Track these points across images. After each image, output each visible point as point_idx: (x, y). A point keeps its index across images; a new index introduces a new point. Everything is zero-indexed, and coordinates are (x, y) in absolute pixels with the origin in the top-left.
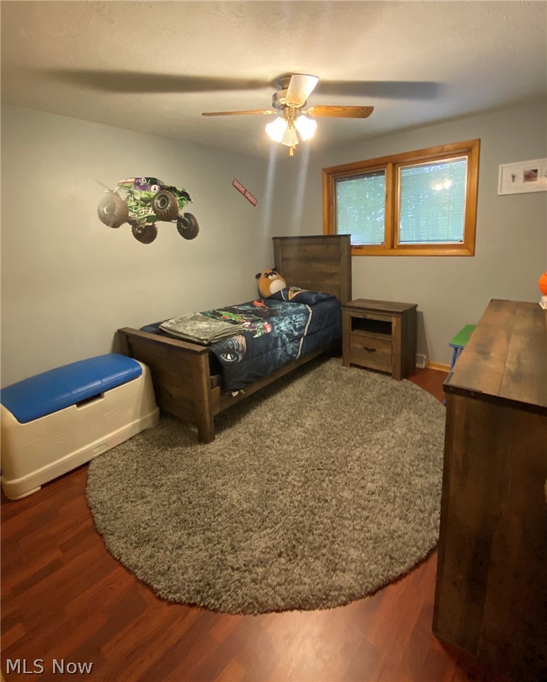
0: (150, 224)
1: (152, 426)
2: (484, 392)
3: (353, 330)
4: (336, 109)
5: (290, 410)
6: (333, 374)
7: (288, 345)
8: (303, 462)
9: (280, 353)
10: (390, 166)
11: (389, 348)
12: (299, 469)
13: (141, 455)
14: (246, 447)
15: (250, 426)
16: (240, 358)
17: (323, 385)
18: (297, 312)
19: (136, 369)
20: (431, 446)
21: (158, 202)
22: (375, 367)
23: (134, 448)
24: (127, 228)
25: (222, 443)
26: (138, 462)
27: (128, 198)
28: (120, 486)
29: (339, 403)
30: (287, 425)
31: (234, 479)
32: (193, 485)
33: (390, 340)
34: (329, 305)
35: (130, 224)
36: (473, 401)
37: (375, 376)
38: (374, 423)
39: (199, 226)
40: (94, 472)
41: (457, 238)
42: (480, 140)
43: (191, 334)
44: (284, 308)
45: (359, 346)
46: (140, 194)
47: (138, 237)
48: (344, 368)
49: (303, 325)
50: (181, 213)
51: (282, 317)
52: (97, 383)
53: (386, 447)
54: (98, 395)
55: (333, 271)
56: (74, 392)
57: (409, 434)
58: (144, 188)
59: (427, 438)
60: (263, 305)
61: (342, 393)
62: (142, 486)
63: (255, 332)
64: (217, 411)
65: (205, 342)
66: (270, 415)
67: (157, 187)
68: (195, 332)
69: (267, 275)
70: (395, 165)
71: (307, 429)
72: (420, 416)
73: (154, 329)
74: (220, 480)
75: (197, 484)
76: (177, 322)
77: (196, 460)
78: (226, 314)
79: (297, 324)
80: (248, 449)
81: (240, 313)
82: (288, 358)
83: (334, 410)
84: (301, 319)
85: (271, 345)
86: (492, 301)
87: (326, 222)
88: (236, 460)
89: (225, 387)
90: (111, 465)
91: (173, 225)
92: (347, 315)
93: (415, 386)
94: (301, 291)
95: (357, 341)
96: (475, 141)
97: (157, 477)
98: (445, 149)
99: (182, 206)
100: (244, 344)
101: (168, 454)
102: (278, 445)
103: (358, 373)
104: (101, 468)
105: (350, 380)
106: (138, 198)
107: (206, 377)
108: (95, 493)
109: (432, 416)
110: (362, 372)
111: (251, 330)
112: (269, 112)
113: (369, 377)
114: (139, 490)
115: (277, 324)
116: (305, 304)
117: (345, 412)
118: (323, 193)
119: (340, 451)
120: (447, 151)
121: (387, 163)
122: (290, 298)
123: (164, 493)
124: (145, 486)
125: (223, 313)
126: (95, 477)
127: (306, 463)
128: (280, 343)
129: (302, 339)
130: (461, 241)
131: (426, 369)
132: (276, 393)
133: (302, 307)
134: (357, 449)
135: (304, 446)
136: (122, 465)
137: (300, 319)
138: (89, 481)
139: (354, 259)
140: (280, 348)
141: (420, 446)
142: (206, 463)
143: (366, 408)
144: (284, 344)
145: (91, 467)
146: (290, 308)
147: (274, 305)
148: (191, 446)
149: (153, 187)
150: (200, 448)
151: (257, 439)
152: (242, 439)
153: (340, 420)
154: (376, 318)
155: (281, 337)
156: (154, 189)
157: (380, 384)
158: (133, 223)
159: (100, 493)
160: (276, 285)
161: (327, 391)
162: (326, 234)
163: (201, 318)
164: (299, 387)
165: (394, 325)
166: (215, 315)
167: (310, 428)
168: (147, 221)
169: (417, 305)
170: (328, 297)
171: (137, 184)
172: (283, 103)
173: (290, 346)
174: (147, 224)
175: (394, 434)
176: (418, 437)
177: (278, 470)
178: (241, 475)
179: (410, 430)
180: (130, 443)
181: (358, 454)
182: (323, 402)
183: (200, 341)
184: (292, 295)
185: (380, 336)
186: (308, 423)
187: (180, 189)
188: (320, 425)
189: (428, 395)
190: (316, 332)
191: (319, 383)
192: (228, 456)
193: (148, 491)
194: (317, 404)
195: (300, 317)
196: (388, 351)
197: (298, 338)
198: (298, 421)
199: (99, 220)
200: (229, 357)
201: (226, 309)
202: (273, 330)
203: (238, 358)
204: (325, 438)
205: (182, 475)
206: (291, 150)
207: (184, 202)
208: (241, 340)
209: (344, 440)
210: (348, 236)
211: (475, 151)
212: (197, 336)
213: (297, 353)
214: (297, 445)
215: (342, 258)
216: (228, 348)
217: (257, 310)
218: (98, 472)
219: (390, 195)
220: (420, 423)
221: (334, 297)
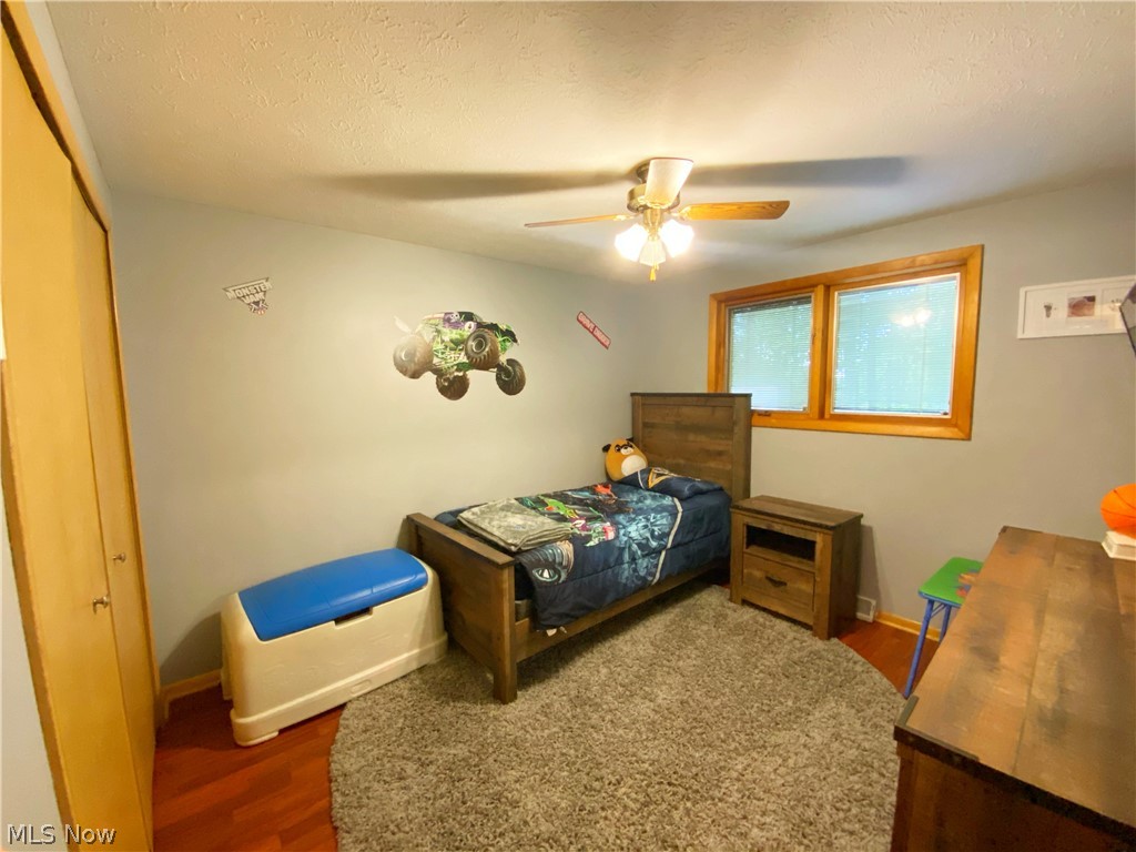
0: (461, 374)
1: (434, 662)
2: (982, 762)
3: (748, 545)
4: (727, 208)
5: (635, 668)
6: (712, 613)
7: (640, 561)
8: (646, 765)
9: (626, 573)
10: (820, 290)
11: (810, 584)
12: (637, 776)
13: (413, 705)
14: (560, 720)
15: (571, 685)
16: (564, 576)
17: (694, 632)
18: (660, 510)
19: (421, 576)
20: (875, 776)
21: (472, 344)
22: (782, 611)
23: (405, 693)
24: (429, 378)
25: (526, 706)
26: (405, 717)
27: (434, 339)
28: (376, 752)
29: (718, 668)
30: (628, 695)
31: (534, 774)
32: (474, 773)
33: (811, 570)
34: (710, 501)
35: (434, 373)
36: (957, 773)
37: (782, 625)
38: (773, 714)
39: (526, 377)
40: (346, 722)
41: (936, 408)
42: (983, 247)
43: (497, 533)
44: (639, 501)
45: (758, 574)
46: (450, 334)
47: (443, 391)
48: (731, 605)
49: (667, 530)
50: (503, 359)
51: (633, 516)
52: (366, 593)
53: (791, 762)
54: (366, 611)
55: (721, 448)
56: (335, 603)
57: (835, 745)
58: (456, 325)
59: (869, 759)
60: (610, 493)
61: (723, 650)
62: (404, 758)
63: (589, 538)
64: (522, 656)
65: (513, 548)
66: (604, 671)
67: (473, 324)
68: (502, 530)
69: (619, 448)
70: (828, 289)
71: (659, 706)
72: (858, 711)
73: (451, 519)
74: (513, 772)
75: (480, 770)
76: (483, 512)
77: (485, 729)
78: (553, 504)
79: (656, 528)
80: (562, 724)
81: (574, 504)
82: (639, 583)
83: (707, 679)
84: (664, 521)
85: (612, 560)
86: (1005, 529)
87: (713, 373)
88: (542, 741)
89: (537, 620)
90: (370, 715)
91: (491, 375)
92: (740, 522)
93: (852, 653)
94: (668, 475)
95: (754, 564)
96: (974, 248)
97: (426, 747)
98: (918, 263)
99: (505, 349)
100: (571, 556)
101: (448, 711)
102: (609, 726)
103: (754, 618)
104: (356, 717)
105: (739, 629)
106: (447, 339)
107: (508, 603)
108: (341, 757)
109: (882, 716)
110: (761, 617)
111: (584, 533)
112: (623, 218)
113: (772, 627)
114: (399, 764)
115: (624, 527)
116: (672, 496)
117: (725, 685)
118: (710, 330)
119: (710, 756)
120: (922, 266)
121: (814, 286)
122: (651, 485)
123: (431, 777)
124: (408, 759)
125: (548, 500)
126: (347, 731)
127: (650, 768)
128: (626, 557)
129: (663, 553)
130: (945, 414)
131: (875, 624)
132: (618, 634)
133: (668, 501)
134: (740, 758)
135: (651, 736)
136: (384, 718)
137: (662, 521)
138: (338, 736)
139: (755, 432)
140: (626, 566)
141: (856, 772)
142: (498, 738)
143: (762, 685)
144: (633, 559)
145: (346, 713)
146: (648, 502)
147: (625, 494)
148: (481, 704)
149: (468, 323)
150: (494, 710)
151: (578, 710)
152: (557, 705)
153: (715, 698)
154: (787, 531)
155: (630, 548)
156: (468, 328)
157: (791, 642)
158: (438, 372)
159: (346, 760)
160: (632, 463)
161: (699, 642)
162: (712, 392)
163: (517, 508)
164: (655, 627)
165: (818, 547)
166: (537, 504)
167: (665, 704)
168: (457, 370)
169: (862, 516)
170: (710, 487)
171: (447, 320)
172: (643, 203)
173: (643, 563)
174: (456, 374)
175: (809, 740)
176: (852, 754)
177: (604, 772)
178: (546, 769)
179: (836, 737)
180: (401, 684)
181: (740, 767)
182: (690, 661)
183: (507, 547)
184: (654, 481)
185: (794, 561)
186: (662, 695)
187: (503, 327)
188: (682, 703)
189: (877, 675)
190: (686, 544)
191: (687, 627)
192: (531, 731)
193: (410, 768)
194: (681, 663)
195: (662, 518)
196: (806, 587)
197: (657, 552)
198: (647, 689)
199: (394, 368)
200: (546, 574)
201: (556, 496)
202: (617, 537)
203: (560, 577)
204: (688, 727)
205: (461, 751)
206: (653, 271)
207: (508, 344)
208: (566, 549)
209: (718, 738)
210: (747, 397)
211: (974, 264)
212: (504, 537)
213: (654, 576)
214: (640, 733)
215: (736, 429)
216: (547, 560)
217: (600, 501)
218: (353, 723)
219: (819, 335)
220: (858, 726)
221: (721, 489)
